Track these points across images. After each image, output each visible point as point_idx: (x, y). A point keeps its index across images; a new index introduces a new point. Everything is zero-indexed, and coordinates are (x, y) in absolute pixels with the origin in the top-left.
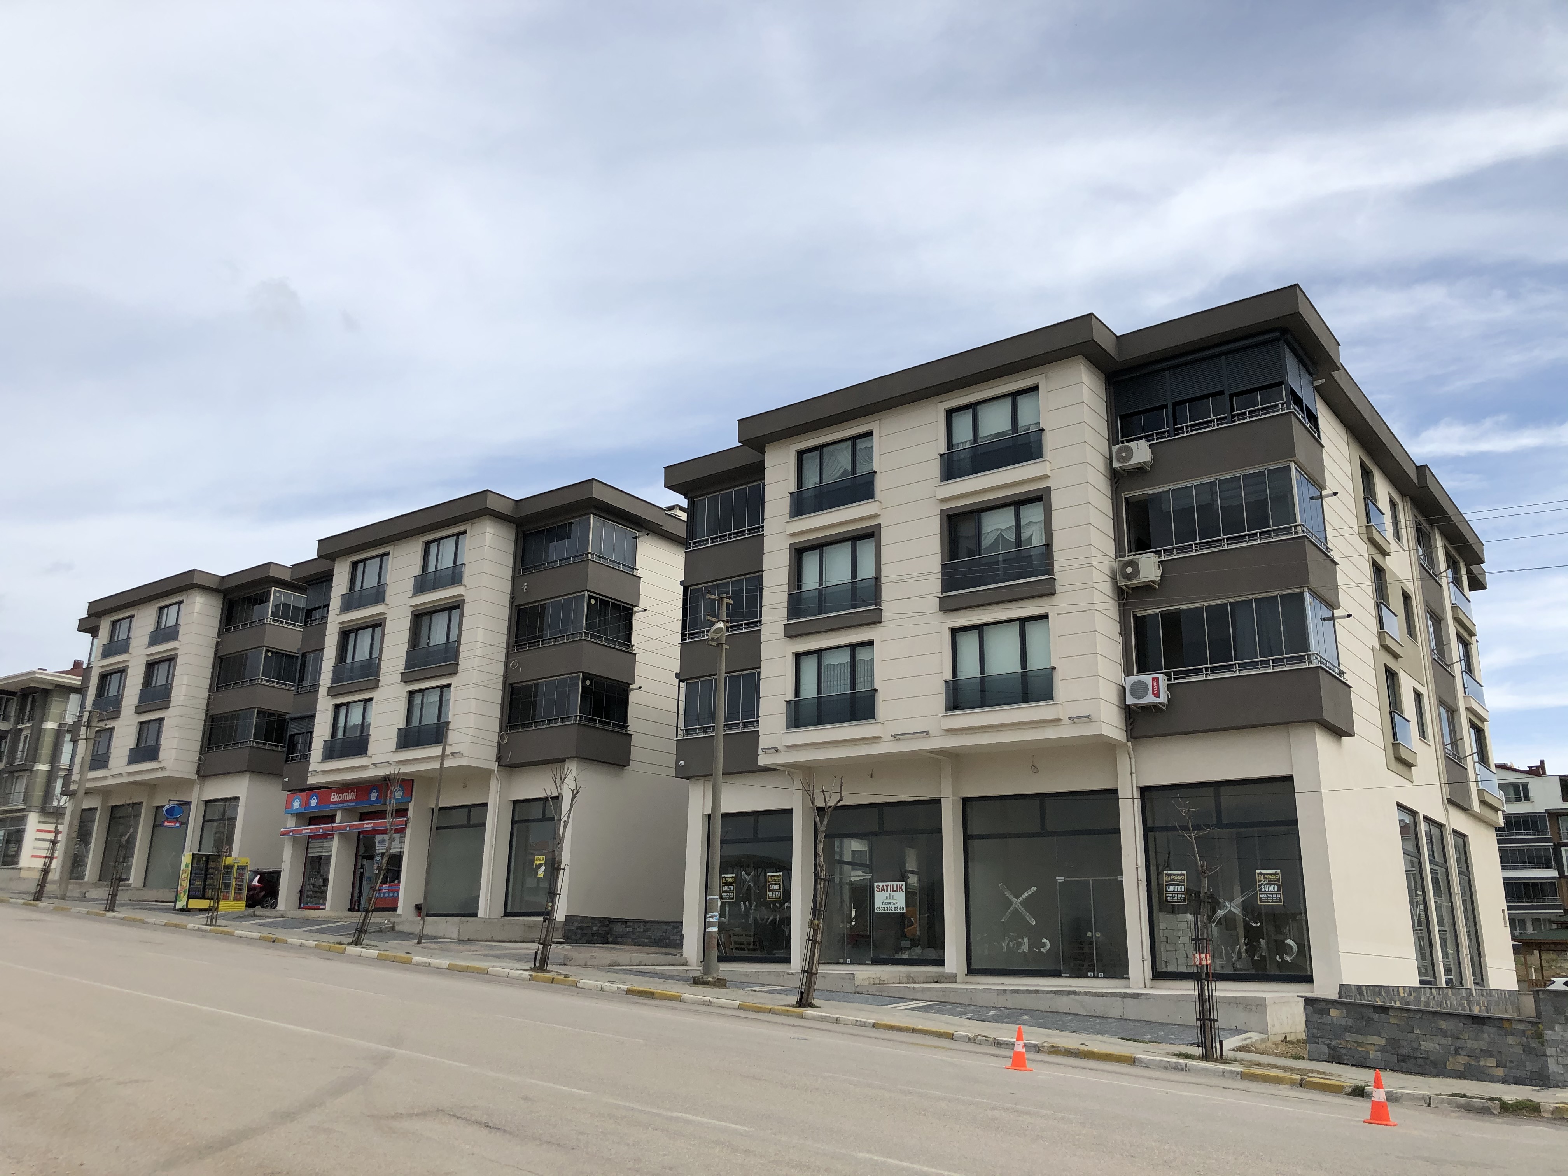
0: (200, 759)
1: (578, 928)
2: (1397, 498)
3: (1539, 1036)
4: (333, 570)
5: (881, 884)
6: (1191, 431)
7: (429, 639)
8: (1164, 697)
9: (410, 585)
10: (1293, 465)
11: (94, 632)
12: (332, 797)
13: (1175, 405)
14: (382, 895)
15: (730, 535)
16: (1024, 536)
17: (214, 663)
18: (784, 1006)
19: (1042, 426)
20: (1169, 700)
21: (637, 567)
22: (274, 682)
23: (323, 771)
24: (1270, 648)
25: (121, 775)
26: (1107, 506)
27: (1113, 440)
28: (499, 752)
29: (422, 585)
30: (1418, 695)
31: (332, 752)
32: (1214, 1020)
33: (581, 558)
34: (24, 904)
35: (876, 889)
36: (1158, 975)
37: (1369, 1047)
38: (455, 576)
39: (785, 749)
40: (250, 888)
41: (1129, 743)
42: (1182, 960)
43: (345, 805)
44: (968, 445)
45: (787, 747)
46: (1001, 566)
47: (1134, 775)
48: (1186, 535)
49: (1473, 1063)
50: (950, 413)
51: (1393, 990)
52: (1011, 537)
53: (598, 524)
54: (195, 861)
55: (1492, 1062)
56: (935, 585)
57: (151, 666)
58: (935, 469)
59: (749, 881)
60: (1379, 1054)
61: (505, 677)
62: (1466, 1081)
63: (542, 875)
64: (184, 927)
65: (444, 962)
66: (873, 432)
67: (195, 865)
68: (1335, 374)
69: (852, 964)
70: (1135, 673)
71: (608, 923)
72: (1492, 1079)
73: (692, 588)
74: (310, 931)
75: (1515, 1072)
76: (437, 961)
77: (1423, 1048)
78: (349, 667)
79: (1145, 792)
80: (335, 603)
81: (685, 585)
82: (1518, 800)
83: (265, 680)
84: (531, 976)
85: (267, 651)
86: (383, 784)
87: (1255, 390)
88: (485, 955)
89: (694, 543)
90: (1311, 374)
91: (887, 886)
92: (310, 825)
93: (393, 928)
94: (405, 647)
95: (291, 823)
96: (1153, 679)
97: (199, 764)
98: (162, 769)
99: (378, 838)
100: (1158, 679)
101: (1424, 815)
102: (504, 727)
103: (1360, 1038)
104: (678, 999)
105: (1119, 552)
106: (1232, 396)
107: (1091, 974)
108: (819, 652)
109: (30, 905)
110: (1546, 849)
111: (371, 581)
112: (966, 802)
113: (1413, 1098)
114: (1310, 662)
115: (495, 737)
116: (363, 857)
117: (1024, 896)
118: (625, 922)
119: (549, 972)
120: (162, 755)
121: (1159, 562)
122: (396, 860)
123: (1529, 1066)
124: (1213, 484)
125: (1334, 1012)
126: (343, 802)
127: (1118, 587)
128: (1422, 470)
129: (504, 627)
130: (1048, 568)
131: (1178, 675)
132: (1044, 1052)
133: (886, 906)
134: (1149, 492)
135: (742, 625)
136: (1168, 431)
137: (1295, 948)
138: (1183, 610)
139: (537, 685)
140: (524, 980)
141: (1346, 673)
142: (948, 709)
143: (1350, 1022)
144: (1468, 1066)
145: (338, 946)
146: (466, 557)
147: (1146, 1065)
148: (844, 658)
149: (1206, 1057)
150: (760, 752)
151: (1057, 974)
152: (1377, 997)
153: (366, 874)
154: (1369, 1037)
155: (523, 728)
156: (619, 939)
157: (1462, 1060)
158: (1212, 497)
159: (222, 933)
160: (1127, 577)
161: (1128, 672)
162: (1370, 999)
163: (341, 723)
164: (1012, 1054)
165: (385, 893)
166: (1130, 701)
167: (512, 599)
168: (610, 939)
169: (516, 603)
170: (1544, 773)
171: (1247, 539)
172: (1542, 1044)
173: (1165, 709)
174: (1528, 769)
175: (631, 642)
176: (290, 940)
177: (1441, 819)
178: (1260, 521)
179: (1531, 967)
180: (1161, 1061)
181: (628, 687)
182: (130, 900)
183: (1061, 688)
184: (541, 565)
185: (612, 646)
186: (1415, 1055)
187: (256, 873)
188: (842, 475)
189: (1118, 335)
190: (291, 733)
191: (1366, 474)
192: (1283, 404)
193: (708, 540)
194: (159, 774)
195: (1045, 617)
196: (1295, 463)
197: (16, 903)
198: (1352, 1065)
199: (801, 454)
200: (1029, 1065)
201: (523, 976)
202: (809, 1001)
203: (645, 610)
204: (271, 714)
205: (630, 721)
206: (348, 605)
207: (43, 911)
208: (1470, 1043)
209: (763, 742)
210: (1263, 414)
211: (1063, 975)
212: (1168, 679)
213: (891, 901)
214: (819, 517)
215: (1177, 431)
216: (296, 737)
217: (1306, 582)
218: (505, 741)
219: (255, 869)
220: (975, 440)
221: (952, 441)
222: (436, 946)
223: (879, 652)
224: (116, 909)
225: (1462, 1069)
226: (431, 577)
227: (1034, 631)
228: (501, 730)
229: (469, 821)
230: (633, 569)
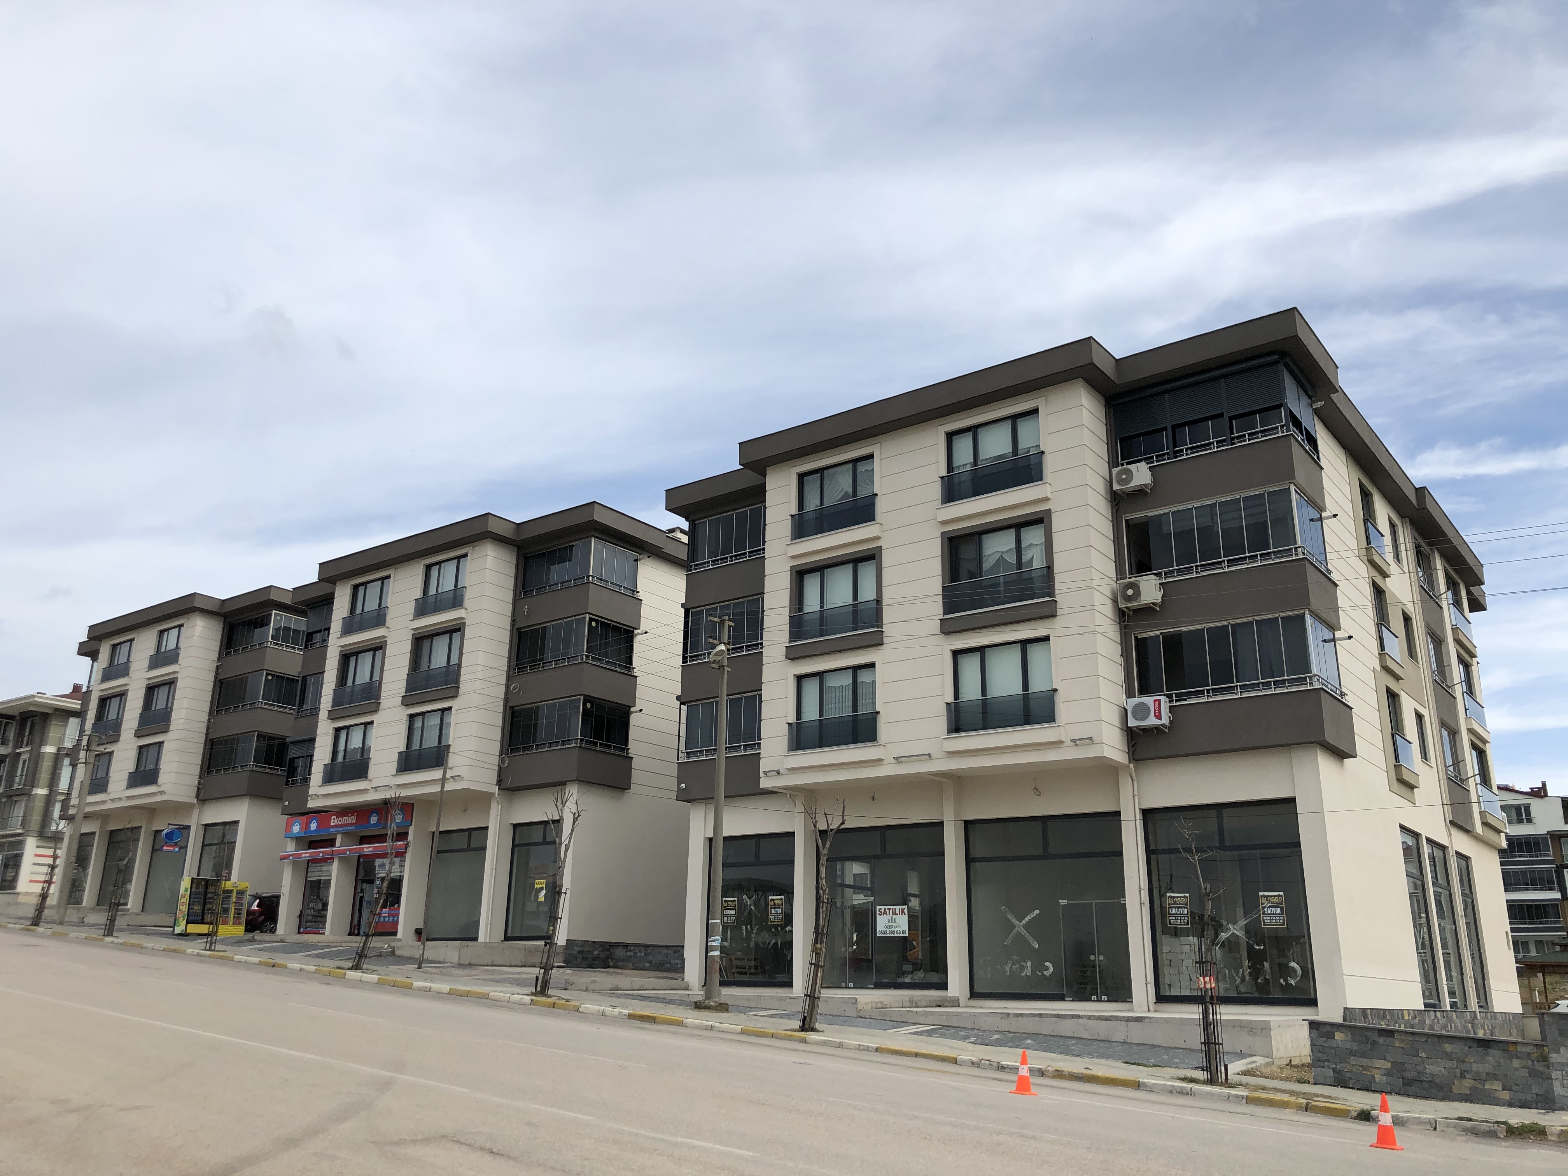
0: (199, 783)
1: (579, 952)
2: (1396, 520)
3: (1544, 1058)
4: (334, 592)
5: (883, 907)
6: (1191, 453)
7: (430, 662)
8: (1166, 720)
9: (411, 608)
10: (1293, 487)
11: (93, 655)
12: (332, 821)
13: (1174, 427)
14: (382, 919)
15: (731, 557)
16: (1025, 559)
17: (214, 687)
18: (787, 1030)
19: (1042, 449)
20: (1171, 722)
21: (638, 590)
22: (274, 705)
23: (322, 795)
24: (1271, 669)
25: (119, 798)
26: (1107, 528)
27: (1113, 463)
28: (499, 775)
29: (423, 608)
30: (1419, 717)
31: (332, 775)
32: (1219, 1044)
33: (582, 581)
34: (22, 929)
35: (878, 912)
36: (1161, 999)
37: (1374, 1071)
38: (456, 599)
39: (787, 772)
40: (250, 913)
41: (1132, 765)
42: (1185, 983)
43: (345, 828)
44: (968, 468)
45: (789, 769)
46: (1002, 588)
47: (1136, 798)
48: (1187, 557)
49: (1479, 1086)
50: (950, 436)
51: (1398, 1013)
52: (1012, 559)
53: (599, 547)
54: (194, 886)
55: (1497, 1086)
56: (936, 607)
57: (151, 690)
58: (936, 491)
59: (750, 905)
60: (1385, 1078)
61: (506, 700)
62: (1472, 1105)
63: (543, 899)
64: (184, 953)
65: (445, 987)
66: (873, 455)
67: (193, 890)
68: (1334, 396)
69: (854, 988)
70: (1137, 694)
71: (609, 947)
72: (1497, 1102)
73: (693, 610)
74: (309, 956)
75: (1522, 1096)
76: (436, 986)
77: (1428, 1071)
78: (348, 690)
79: (1147, 814)
80: (336, 626)
81: (686, 607)
82: (1520, 821)
83: (265, 703)
84: (532, 1000)
85: (267, 674)
86: (384, 807)
87: (1254, 413)
88: (485, 980)
89: (695, 565)
90: (1310, 397)
91: (889, 909)
92: (309, 849)
93: (393, 953)
94: (406, 670)
95: (290, 847)
96: (1155, 701)
97: (198, 789)
98: (162, 793)
99: (378, 862)
100: (1159, 701)
101: (1426, 837)
102: (505, 751)
103: (1365, 1062)
104: (679, 1023)
105: (1120, 574)
106: (1231, 419)
107: (1094, 997)
108: (820, 675)
109: (28, 930)
110: (1549, 871)
111: (372, 605)
112: (968, 825)
113: (1419, 1122)
114: (1311, 684)
115: (496, 760)
116: (363, 881)
117: (1026, 919)
118: (626, 946)
119: (550, 996)
120: (161, 779)
121: (1160, 584)
122: (396, 884)
123: (1535, 1090)
124: (1213, 506)
125: (1339, 1036)
126: (343, 826)
127: (1119, 609)
128: (1421, 492)
129: (505, 650)
130: (1049, 589)
131: (1180, 698)
132: (1048, 1076)
133: (888, 930)
134: (1150, 514)
135: (743, 647)
136: (1168, 454)
137: (1299, 971)
138: (1185, 632)
139: (537, 708)
140: (525, 1005)
141: (1347, 695)
142: (950, 731)
143: (1355, 1046)
144: (1473, 1089)
145: (338, 970)
146: (467, 580)
147: (1150, 1089)
148: (846, 680)
149: (1211, 1081)
150: (762, 774)
151: (1061, 998)
152: (1382, 1020)
153: (366, 898)
154: (1374, 1060)
155: (524, 751)
156: (620, 964)
157: (1468, 1083)
158: (1212, 519)
159: (221, 958)
160: (1129, 599)
161: (1130, 694)
162: (1374, 1022)
163: (342, 747)
164: (1016, 1079)
165: (385, 917)
166: (1132, 722)
167: (513, 621)
168: (611, 964)
169: (517, 626)
170: (1546, 795)
171: (1248, 561)
172: (1548, 1067)
173: (1167, 731)
174: (1530, 791)
175: (631, 665)
176: (290, 965)
177: (1443, 840)
178: (1260, 543)
179: (1535, 990)
180: (1165, 1085)
181: (629, 710)
182: (129, 925)
183: (1062, 710)
184: (542, 588)
185: (613, 668)
186: (1421, 1079)
187: (256, 897)
188: (843, 497)
189: (1117, 358)
190: (292, 757)
191: (1366, 496)
192: (1282, 427)
193: (709, 562)
194: (159, 798)
195: (1046, 639)
196: (1295, 485)
197: (14, 928)
198: (1358, 1089)
199: (801, 477)
200: (1033, 1089)
201: (524, 1000)
202: (812, 1026)
203: (646, 633)
204: (271, 738)
205: (632, 744)
206: (349, 627)
207: (42, 936)
208: (1475, 1067)
209: (765, 765)
210: (1262, 437)
211: (1066, 999)
212: (1170, 701)
213: (894, 924)
214: (818, 540)
215: (1177, 453)
216: (296, 760)
217: (1306, 604)
218: (506, 764)
219: (254, 893)
220: (975, 462)
221: (952, 464)
222: (434, 970)
223: (880, 674)
224: (114, 934)
225: (1468, 1092)
226: (432, 600)
227: (1035, 653)
228: (501, 753)
229: (469, 845)
230: (634, 591)
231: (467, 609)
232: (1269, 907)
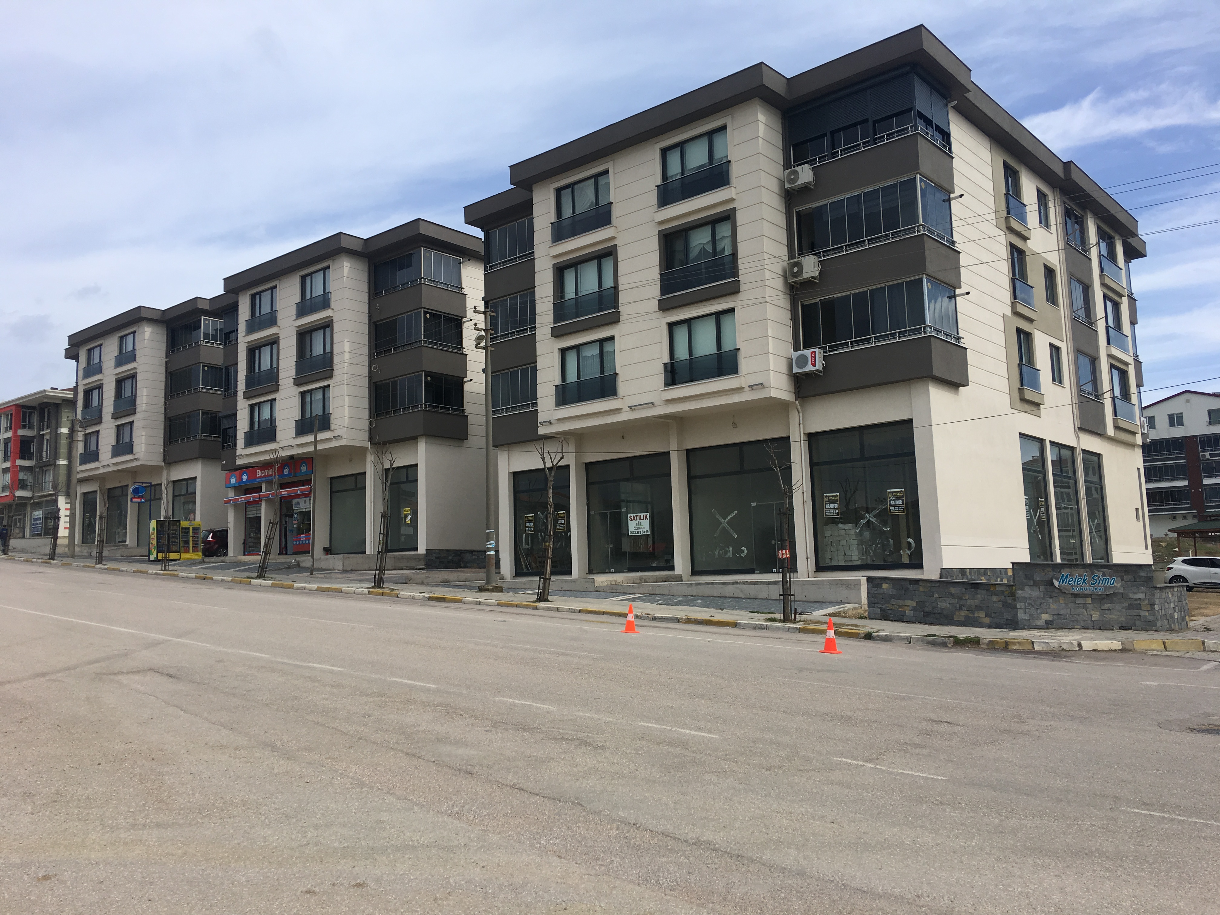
0: (164, 450)
1: (437, 558)
2: (1045, 189)
3: (1012, 594)
4: (238, 302)
5: (632, 515)
6: (845, 154)
7: (311, 351)
8: (819, 366)
9: (293, 311)
10: (918, 176)
11: (76, 357)
12: (258, 473)
13: (833, 133)
14: (300, 542)
15: (516, 258)
16: (718, 248)
17: (166, 377)
18: (529, 602)
19: (729, 159)
20: (824, 368)
21: (463, 286)
22: (212, 389)
23: (247, 455)
24: (897, 323)
25: (108, 465)
26: (781, 219)
27: (787, 165)
28: (370, 434)
29: (303, 309)
30: (1055, 350)
31: (252, 439)
32: (791, 595)
33: (416, 282)
34: (42, 562)
35: (629, 519)
36: (820, 568)
37: (906, 608)
38: (325, 302)
39: (556, 421)
40: (205, 542)
41: (797, 402)
43: (267, 478)
44: (678, 177)
45: (558, 420)
46: (703, 272)
47: (801, 425)
48: (839, 239)
49: (971, 615)
50: (664, 152)
51: (1000, 571)
52: (709, 248)
53: (428, 254)
54: (159, 526)
55: (982, 614)
56: (655, 290)
57: (120, 383)
58: (653, 198)
59: (543, 518)
60: (912, 612)
61: (370, 378)
62: (964, 628)
63: (409, 522)
64: (147, 573)
65: (314, 586)
66: (608, 170)
67: (159, 529)
68: (970, 96)
69: (614, 572)
70: (802, 348)
71: (459, 553)
72: (981, 625)
73: (491, 302)
74: (237, 571)
75: (997, 620)
76: (308, 586)
77: (939, 606)
78: (257, 375)
79: (812, 438)
80: (242, 327)
81: (486, 300)
83: (205, 388)
84: (369, 591)
85: (204, 366)
86: (293, 461)
88: (353, 580)
89: (490, 267)
90: (944, 97)
91: (637, 516)
92: (245, 495)
93: (298, 565)
94: (295, 359)
95: (231, 494)
96: (812, 353)
97: (164, 455)
98: (137, 459)
99: (294, 501)
100: (815, 352)
101: (1051, 442)
102: (372, 415)
103: (901, 602)
104: (460, 601)
105: (791, 256)
106: (875, 122)
107: (774, 570)
108: (577, 347)
109: (48, 563)
111: (266, 309)
112: (689, 452)
113: (901, 638)
114: (925, 333)
115: (367, 423)
116: (286, 516)
117: (729, 518)
118: (472, 552)
119: (384, 588)
120: (136, 449)
121: (818, 261)
122: (306, 517)
123: (1006, 616)
124: (859, 196)
125: (885, 586)
126: (264, 477)
127: (790, 284)
128: (1068, 165)
129: (365, 340)
130: (735, 273)
131: (832, 349)
132: (681, 622)
133: (636, 531)
134: (813, 206)
135: (527, 329)
136: (827, 155)
137: (913, 544)
138: (836, 298)
139: (396, 382)
140: (365, 594)
141: (963, 338)
142: (667, 384)
143: (894, 592)
144: (967, 617)
145: (247, 579)
146: (332, 286)
147: (743, 627)
148: (595, 351)
149: (786, 620)
150: (539, 425)
151: (751, 571)
153: (289, 528)
154: (906, 601)
155: (386, 415)
156: (468, 565)
157: (964, 613)
158: (858, 207)
159: (170, 575)
160: (795, 275)
161: (796, 348)
163: (256, 419)
165: (303, 540)
166: (796, 370)
167: (370, 317)
168: (462, 565)
169: (373, 320)
171: (883, 239)
172: (1015, 600)
173: (822, 375)
175: (461, 346)
176: (215, 577)
177: (1072, 443)
178: (891, 225)
180: (752, 624)
181: (463, 380)
182: (122, 556)
183: (744, 365)
184: (388, 289)
185: (447, 349)
186: (934, 612)
187: (210, 531)
188: (590, 206)
189: (787, 78)
190: (224, 428)
191: (1011, 174)
192: (912, 127)
193: (499, 264)
194: (135, 464)
195: (732, 310)
196: (920, 174)
197: (37, 562)
199: (559, 192)
201: (364, 592)
202: (546, 598)
203: (471, 320)
204: (212, 413)
205: (466, 406)
206: (252, 328)
207: (55, 566)
208: (969, 602)
209: (541, 418)
210: (897, 136)
211: (756, 572)
212: (824, 352)
213: (640, 527)
214: (573, 241)
215: (834, 155)
216: (228, 430)
217: (923, 269)
218: (374, 426)
219: (208, 529)
220: (683, 173)
221: (667, 175)
222: (322, 576)
223: (618, 344)
224: (104, 562)
225: (963, 619)
226: (308, 303)
227: (726, 321)
228: (370, 417)
229: (356, 486)
230: (460, 288)
231: (333, 309)
232: (894, 500)
